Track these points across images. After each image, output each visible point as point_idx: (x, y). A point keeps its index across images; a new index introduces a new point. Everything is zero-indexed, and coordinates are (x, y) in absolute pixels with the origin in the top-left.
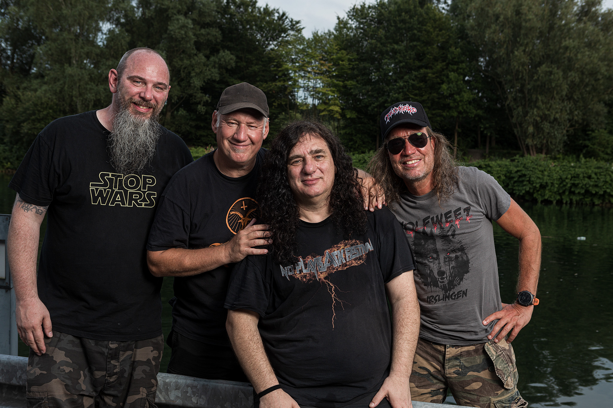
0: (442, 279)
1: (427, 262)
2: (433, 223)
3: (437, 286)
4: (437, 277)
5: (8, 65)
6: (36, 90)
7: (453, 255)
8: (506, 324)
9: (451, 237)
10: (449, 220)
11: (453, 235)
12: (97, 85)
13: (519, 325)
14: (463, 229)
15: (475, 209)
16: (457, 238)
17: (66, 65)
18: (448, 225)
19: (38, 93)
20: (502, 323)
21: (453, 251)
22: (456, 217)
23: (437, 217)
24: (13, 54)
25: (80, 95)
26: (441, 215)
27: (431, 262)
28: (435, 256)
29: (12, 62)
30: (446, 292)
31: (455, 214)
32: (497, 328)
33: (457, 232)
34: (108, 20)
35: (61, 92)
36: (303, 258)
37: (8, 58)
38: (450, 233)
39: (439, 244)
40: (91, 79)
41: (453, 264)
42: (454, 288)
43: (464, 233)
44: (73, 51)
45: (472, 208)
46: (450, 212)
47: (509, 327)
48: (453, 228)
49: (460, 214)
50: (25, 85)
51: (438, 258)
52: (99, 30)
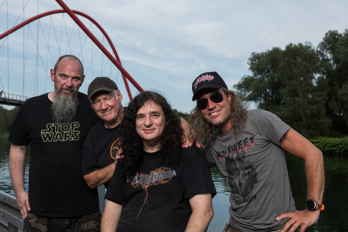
0: (241, 188)
1: (233, 177)
2: (233, 150)
3: (238, 193)
4: (238, 187)
5: (270, 100)
6: (281, 111)
7: (246, 171)
8: (295, 222)
9: (243, 159)
10: (241, 147)
11: (244, 157)
12: (312, 106)
13: (305, 224)
14: (249, 152)
15: (257, 138)
16: (246, 160)
17: (296, 97)
18: (241, 150)
19: (283, 112)
20: (292, 222)
21: (246, 168)
22: (245, 144)
23: (234, 145)
24: (272, 94)
25: (304, 111)
26: (236, 144)
27: (236, 177)
28: (238, 173)
29: (272, 98)
30: (244, 197)
31: (244, 143)
32: (287, 226)
33: (245, 155)
34: (319, 72)
35: (293, 111)
36: (139, 174)
37: (270, 96)
38: (241, 156)
39: (238, 165)
40: (309, 103)
41: (247, 177)
42: (248, 194)
43: (250, 155)
44: (299, 90)
45: (255, 137)
46: (241, 141)
47: (296, 225)
48: (243, 152)
49: (247, 142)
50: (277, 108)
51: (239, 174)
52: (314, 78)
